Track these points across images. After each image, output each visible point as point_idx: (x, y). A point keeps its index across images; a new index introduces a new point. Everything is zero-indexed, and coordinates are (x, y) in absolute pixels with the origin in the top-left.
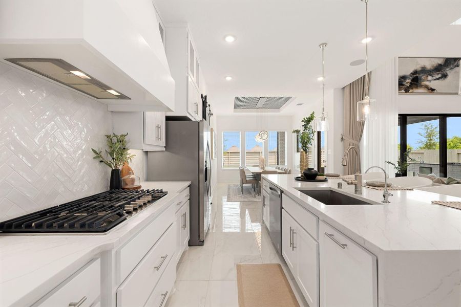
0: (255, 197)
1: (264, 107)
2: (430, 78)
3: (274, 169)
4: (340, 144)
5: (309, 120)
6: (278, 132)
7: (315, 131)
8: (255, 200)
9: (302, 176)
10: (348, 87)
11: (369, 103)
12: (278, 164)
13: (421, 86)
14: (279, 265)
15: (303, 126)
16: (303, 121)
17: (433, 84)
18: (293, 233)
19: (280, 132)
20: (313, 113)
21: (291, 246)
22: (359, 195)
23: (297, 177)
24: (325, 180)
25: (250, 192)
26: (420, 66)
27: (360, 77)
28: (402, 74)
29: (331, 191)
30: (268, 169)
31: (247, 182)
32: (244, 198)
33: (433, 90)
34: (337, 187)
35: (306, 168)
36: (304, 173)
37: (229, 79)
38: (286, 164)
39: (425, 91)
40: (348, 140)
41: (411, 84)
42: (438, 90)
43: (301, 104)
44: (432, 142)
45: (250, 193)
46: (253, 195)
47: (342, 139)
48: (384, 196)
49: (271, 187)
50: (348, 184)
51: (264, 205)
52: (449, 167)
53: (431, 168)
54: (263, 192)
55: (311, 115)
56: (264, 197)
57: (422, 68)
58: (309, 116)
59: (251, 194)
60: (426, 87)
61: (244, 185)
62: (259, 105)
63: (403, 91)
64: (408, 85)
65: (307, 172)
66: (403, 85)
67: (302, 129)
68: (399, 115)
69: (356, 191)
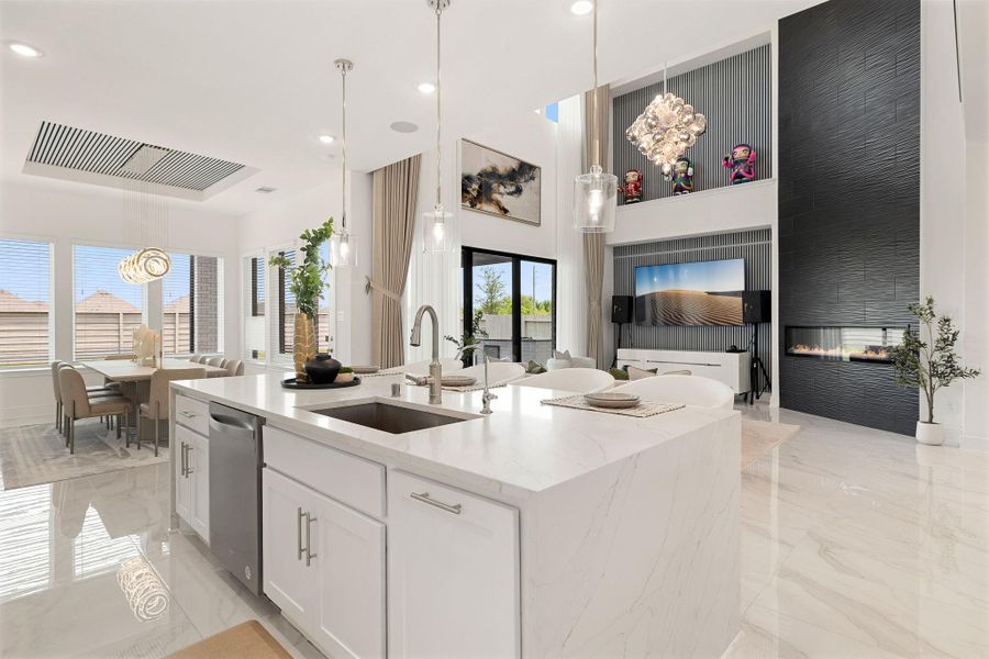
0: (126, 455)
1: (152, 177)
2: (502, 189)
3: (186, 365)
4: (364, 299)
5: (321, 236)
6: (192, 257)
7: (330, 266)
8: (127, 463)
9: (299, 376)
10: (381, 175)
11: (443, 220)
12: (192, 350)
13: (490, 200)
14: (255, 624)
15: (303, 249)
16: (303, 237)
17: (506, 201)
18: (309, 521)
19: (199, 258)
20: (331, 221)
21: (300, 558)
22: (438, 406)
23: (287, 381)
24: (356, 382)
25: (102, 442)
26: (489, 164)
27: (402, 159)
28: (467, 172)
29: (379, 404)
30: (169, 364)
31: (91, 411)
32: (80, 465)
33: (506, 211)
34: (390, 393)
35: (313, 356)
36: (308, 370)
37: (23, 51)
38: (221, 349)
39: (497, 211)
40: (381, 291)
41: (479, 193)
42: (512, 213)
43: (268, 191)
44: (494, 301)
45: (103, 446)
46: (117, 450)
47: (369, 287)
48: (484, 402)
49: (220, 412)
50: (419, 384)
51: (186, 471)
52: (523, 345)
53: (498, 347)
54: (178, 434)
55: (324, 225)
56: (185, 448)
57: (494, 168)
58: (319, 226)
59: (109, 447)
60: (498, 204)
61: (76, 423)
62: (133, 166)
63: (468, 204)
64: (475, 194)
65: (315, 366)
66: (468, 192)
67: (299, 259)
68: (463, 247)
69: (432, 397)
